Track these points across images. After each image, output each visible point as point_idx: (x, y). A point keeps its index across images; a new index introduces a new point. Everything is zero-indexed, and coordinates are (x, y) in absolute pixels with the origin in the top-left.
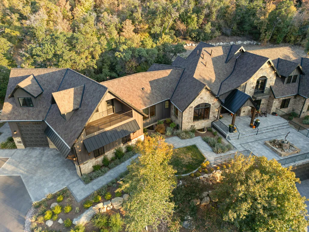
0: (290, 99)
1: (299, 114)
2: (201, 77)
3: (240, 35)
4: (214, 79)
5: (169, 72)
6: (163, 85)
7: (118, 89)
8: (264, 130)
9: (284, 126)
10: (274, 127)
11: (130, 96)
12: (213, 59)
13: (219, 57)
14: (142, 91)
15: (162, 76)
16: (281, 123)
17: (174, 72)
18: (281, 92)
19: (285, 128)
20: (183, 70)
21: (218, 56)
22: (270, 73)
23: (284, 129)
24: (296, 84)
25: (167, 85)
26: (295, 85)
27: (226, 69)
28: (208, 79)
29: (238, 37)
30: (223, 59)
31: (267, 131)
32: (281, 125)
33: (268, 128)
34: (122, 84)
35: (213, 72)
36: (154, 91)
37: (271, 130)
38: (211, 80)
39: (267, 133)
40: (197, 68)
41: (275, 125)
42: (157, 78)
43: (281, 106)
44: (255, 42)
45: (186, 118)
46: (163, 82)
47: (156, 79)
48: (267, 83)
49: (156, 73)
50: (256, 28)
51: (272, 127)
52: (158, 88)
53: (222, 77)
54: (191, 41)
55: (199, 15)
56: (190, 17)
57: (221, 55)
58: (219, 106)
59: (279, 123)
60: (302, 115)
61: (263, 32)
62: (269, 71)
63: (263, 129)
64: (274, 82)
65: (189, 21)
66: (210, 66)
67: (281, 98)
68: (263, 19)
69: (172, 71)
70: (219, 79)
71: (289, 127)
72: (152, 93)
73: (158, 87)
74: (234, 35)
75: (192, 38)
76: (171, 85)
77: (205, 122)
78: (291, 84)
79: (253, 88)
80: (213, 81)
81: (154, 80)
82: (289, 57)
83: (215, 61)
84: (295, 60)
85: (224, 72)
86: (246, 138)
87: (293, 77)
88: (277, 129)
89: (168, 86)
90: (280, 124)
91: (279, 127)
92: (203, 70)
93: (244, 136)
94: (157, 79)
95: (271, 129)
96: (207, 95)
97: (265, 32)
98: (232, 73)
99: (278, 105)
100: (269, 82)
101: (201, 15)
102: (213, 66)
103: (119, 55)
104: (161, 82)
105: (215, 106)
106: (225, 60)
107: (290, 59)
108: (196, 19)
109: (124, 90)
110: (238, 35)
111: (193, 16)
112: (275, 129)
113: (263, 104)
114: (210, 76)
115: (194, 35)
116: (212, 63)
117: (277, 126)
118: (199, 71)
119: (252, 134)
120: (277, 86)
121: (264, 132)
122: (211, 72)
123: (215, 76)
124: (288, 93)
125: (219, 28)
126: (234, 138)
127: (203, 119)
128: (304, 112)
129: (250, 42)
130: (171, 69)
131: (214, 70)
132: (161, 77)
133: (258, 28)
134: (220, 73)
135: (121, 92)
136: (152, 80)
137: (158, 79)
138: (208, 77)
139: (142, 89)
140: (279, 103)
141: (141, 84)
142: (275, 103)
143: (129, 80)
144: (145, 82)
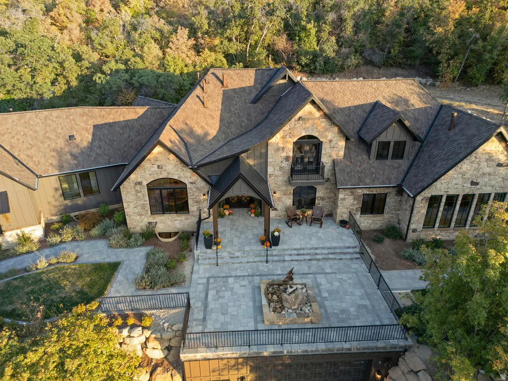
0: (386, 194)
1: (405, 233)
2: (185, 126)
3: (403, 66)
4: (213, 132)
5: (141, 110)
6: (121, 135)
7: (9, 131)
8: (290, 255)
9: (344, 253)
10: (318, 251)
11: (32, 146)
12: (225, 92)
13: (243, 89)
14: (67, 140)
15: (124, 117)
16: (339, 245)
17: (151, 112)
18: (357, 176)
19: (346, 259)
20: (173, 109)
21: (239, 86)
22: (326, 130)
23: (342, 261)
24: (404, 163)
25: (129, 136)
26: (400, 165)
27: (249, 114)
28: (199, 131)
29: (399, 69)
30: (250, 94)
31: (296, 258)
32: (338, 251)
33: (302, 252)
34: (25, 122)
35: (218, 119)
36: (97, 143)
37: (308, 257)
38: (206, 134)
39: (294, 263)
40: (182, 107)
41: (323, 248)
42: (111, 121)
43: (362, 208)
44: (430, 81)
45: (132, 205)
46: (122, 129)
47: (110, 123)
48: (323, 152)
49: (113, 111)
50: (430, 50)
51: (313, 251)
52: (108, 139)
53: (234, 130)
54: (300, 71)
55: (321, 24)
56: (304, 29)
57: (248, 85)
58: (207, 190)
59: (335, 245)
60: (411, 236)
61: (444, 61)
62: (323, 124)
63: (289, 252)
64: (342, 153)
65: (303, 35)
66: (215, 105)
67: (359, 191)
68: (441, 33)
69: (147, 111)
70: (224, 133)
71: (357, 258)
72: (91, 147)
73: (109, 137)
74: (392, 66)
75: (303, 67)
76: (138, 136)
77: (180, 218)
78: (389, 162)
79: (287, 158)
80: (210, 138)
81: (106, 124)
82: (406, 101)
83: (229, 97)
84: (421, 108)
85: (242, 121)
86: (238, 265)
87: (392, 145)
88: (324, 259)
89: (130, 139)
90: (336, 248)
91: (332, 254)
92: (196, 112)
93: (236, 260)
94: (113, 122)
95: (309, 254)
96: (172, 162)
97: (448, 60)
98: (259, 124)
99: (353, 205)
100: (328, 150)
101: (324, 25)
102: (220, 107)
103: (100, 78)
104: (118, 129)
105: (198, 189)
106: (253, 96)
107: (409, 107)
108: (313, 31)
109: (25, 135)
110: (400, 66)
111: (309, 26)
112: (318, 257)
113: (322, 199)
114: (206, 127)
115: (304, 60)
116: (220, 101)
117: (326, 251)
118: (184, 114)
119: (258, 259)
120: (351, 162)
121: (287, 258)
122: (213, 118)
123: (218, 127)
124: (373, 181)
125: (359, 51)
126: (207, 261)
127: (177, 213)
128: (414, 231)
129: (421, 79)
130: (148, 107)
131: (221, 115)
132: (122, 120)
133: (434, 52)
134: (231, 122)
135: (16, 138)
136: (102, 123)
137: (115, 122)
138: (202, 127)
139: (68, 138)
140: (354, 199)
141: (72, 128)
142: (344, 199)
143: (46, 118)
144: (83, 125)
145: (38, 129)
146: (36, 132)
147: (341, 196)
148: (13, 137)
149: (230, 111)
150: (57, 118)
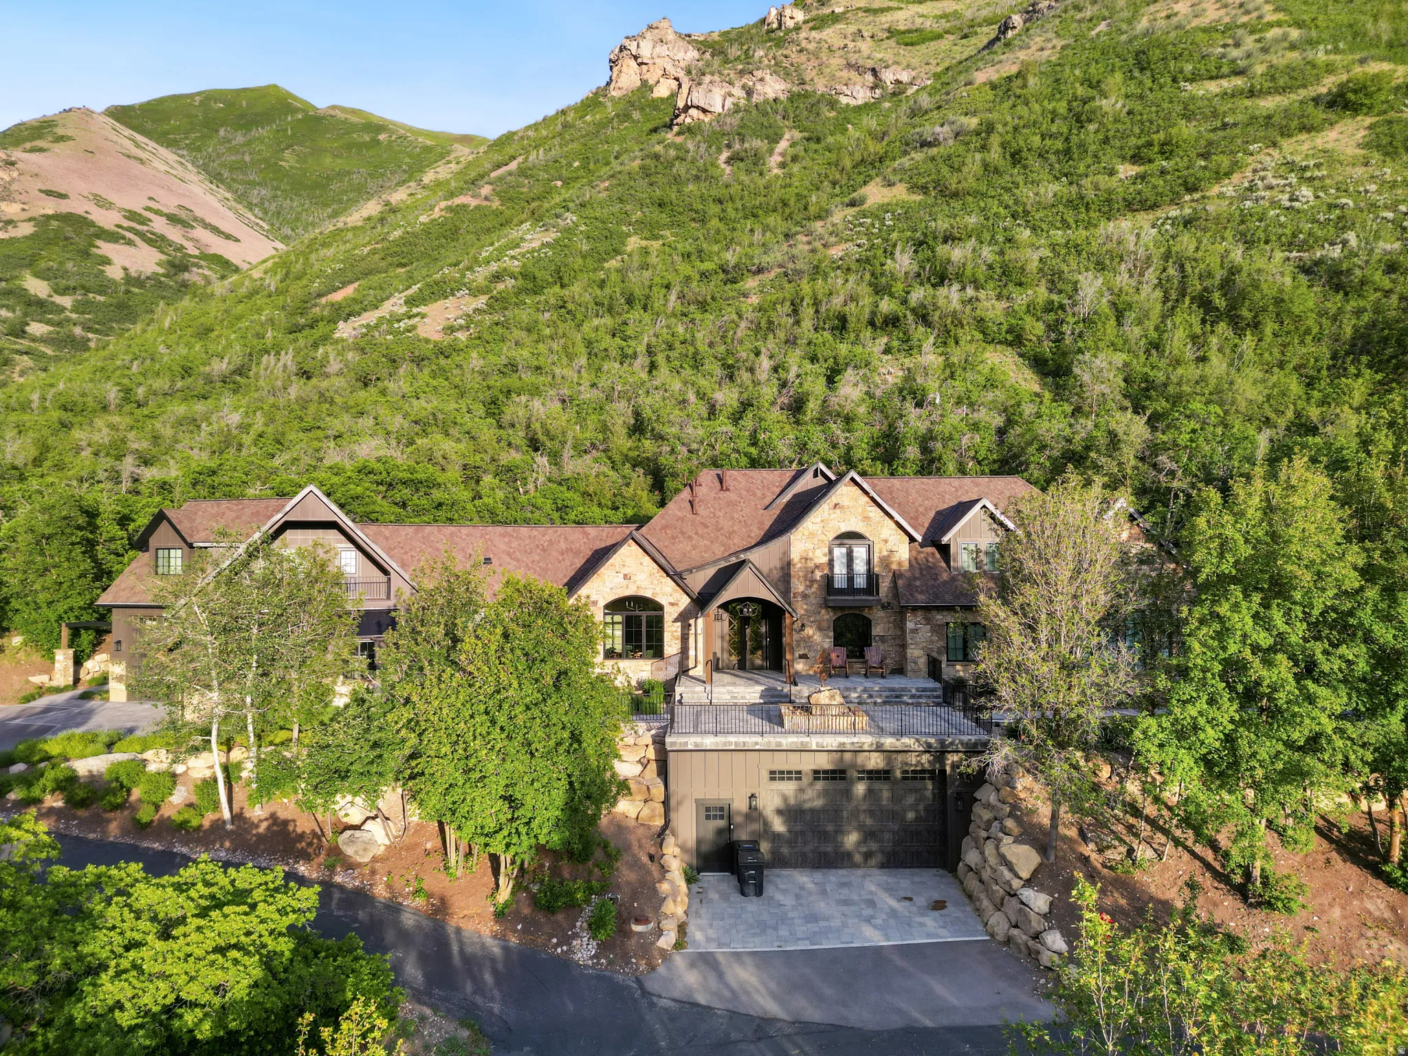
2: (664, 535)
4: (706, 544)
6: (559, 561)
9: (916, 697)
12: (725, 497)
13: (752, 493)
17: (608, 532)
18: (931, 592)
21: (746, 490)
22: (877, 525)
27: (762, 522)
30: (762, 499)
32: (906, 693)
35: (713, 528)
42: (546, 544)
43: (947, 650)
46: (562, 554)
47: (543, 546)
48: (876, 558)
52: (539, 567)
53: (738, 542)
57: (760, 488)
62: (871, 515)
64: (905, 560)
66: (710, 511)
67: (939, 617)
69: (602, 530)
73: (541, 564)
77: (648, 668)
79: (819, 567)
81: (538, 547)
83: (733, 501)
85: (751, 530)
87: (982, 548)
91: (895, 696)
92: (682, 519)
93: (739, 700)
94: (548, 546)
95: (859, 696)
96: (646, 569)
99: (932, 642)
100: (884, 556)
102: (718, 513)
104: (556, 555)
105: (681, 614)
106: (768, 501)
113: (882, 639)
114: (695, 537)
116: (717, 506)
120: (922, 574)
122: (706, 526)
134: (734, 532)
140: (932, 631)
141: (487, 549)
142: (915, 631)
143: (452, 534)
144: (503, 547)
145: (440, 546)
146: (438, 549)
147: (910, 625)
148: (406, 553)
149: (733, 518)
150: (467, 535)
